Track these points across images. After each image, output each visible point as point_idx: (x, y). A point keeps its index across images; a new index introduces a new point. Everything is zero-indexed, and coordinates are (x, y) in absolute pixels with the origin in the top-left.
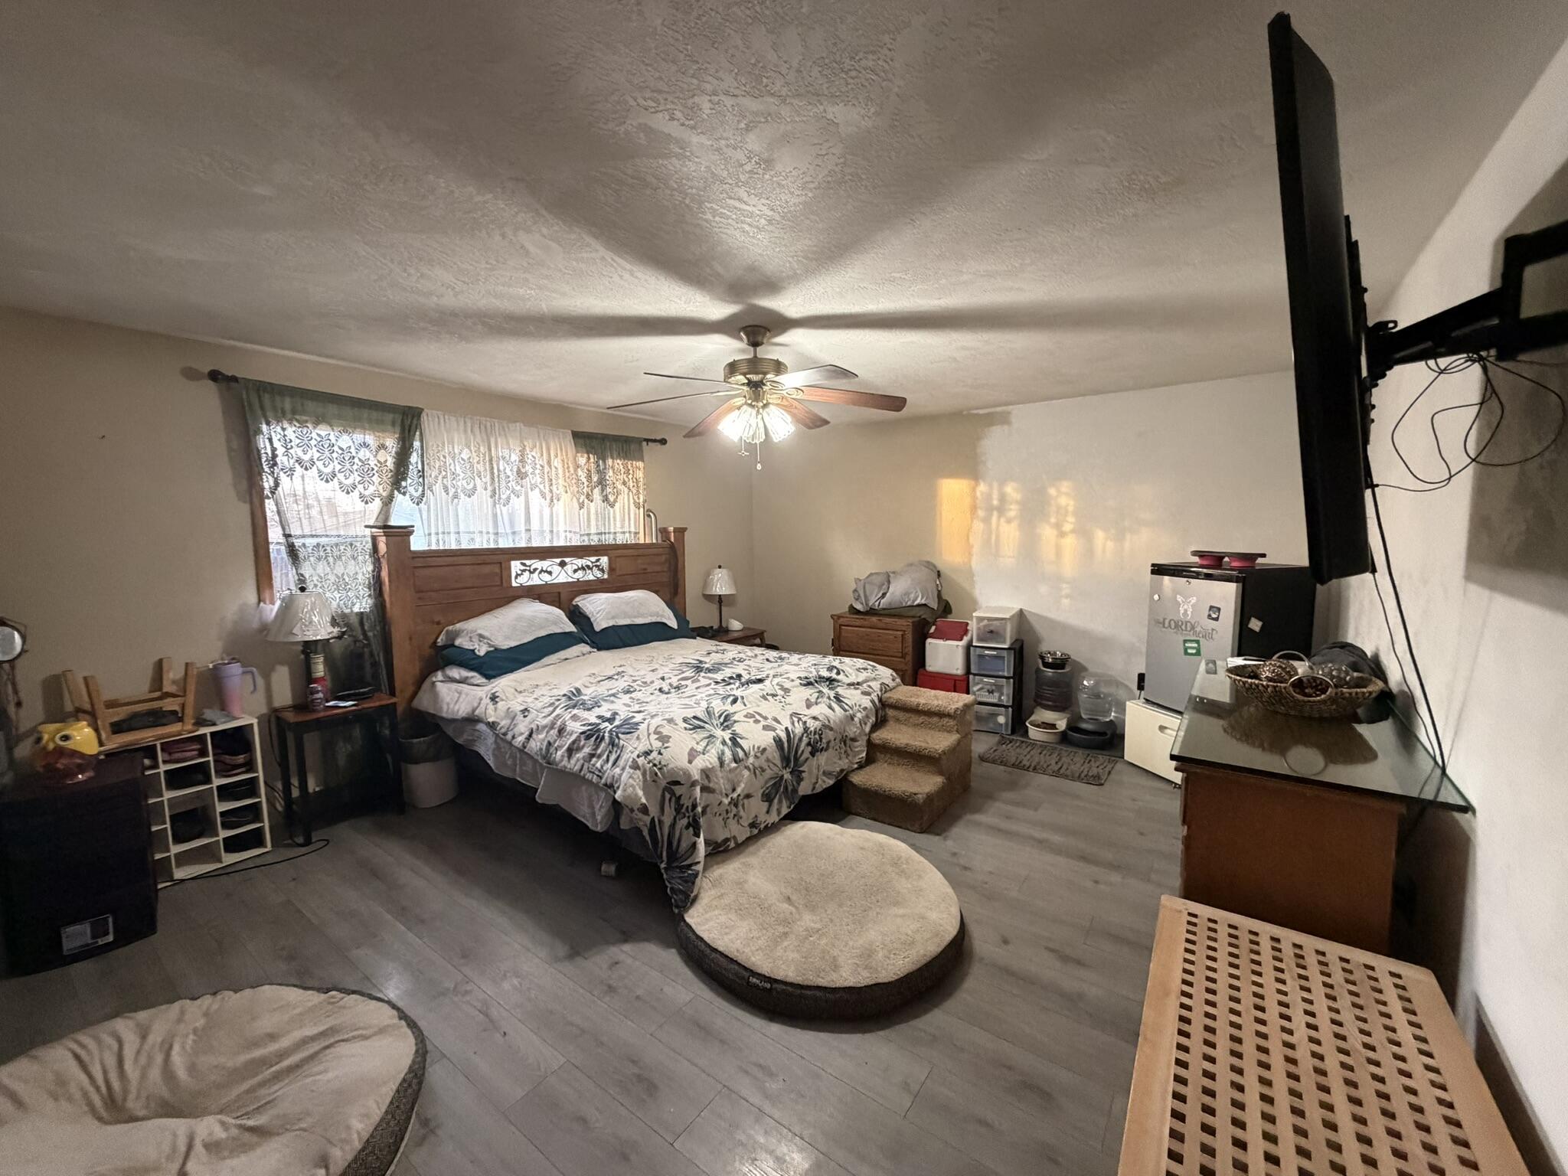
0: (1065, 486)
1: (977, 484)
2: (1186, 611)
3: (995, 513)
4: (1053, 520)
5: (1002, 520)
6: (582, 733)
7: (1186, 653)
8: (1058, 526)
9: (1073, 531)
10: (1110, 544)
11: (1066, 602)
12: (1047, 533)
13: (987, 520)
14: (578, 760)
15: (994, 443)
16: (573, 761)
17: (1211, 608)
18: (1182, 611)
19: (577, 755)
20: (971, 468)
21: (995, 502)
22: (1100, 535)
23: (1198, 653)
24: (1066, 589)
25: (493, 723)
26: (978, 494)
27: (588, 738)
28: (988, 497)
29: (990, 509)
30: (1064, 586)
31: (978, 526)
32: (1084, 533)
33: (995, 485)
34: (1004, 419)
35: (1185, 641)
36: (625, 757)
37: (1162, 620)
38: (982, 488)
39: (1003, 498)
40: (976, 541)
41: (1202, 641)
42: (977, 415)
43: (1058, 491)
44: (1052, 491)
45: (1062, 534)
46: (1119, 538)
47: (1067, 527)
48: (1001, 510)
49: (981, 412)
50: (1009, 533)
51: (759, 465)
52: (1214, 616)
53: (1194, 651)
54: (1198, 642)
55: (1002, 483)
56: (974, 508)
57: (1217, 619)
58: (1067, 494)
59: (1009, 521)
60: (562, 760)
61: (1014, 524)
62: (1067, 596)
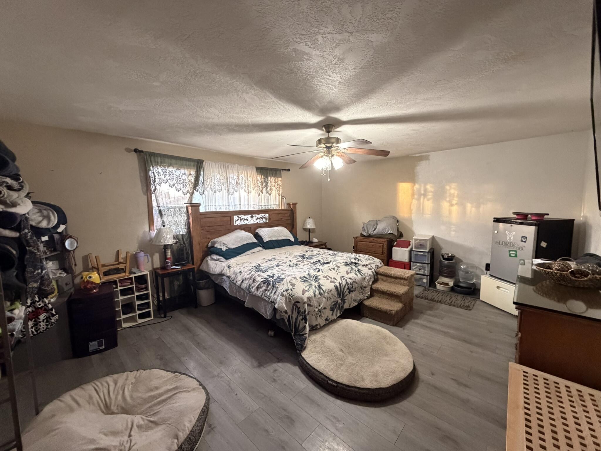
0: (453, 185)
1: (415, 185)
2: (510, 238)
3: (422, 197)
4: (448, 199)
5: (425, 199)
6: (262, 281)
7: (510, 256)
8: (450, 202)
9: (456, 204)
10: (473, 209)
11: (453, 233)
12: (445, 205)
13: (419, 199)
14: (261, 292)
15: (422, 168)
16: (259, 292)
17: (523, 237)
18: (508, 238)
19: (260, 290)
20: (412, 178)
21: (422, 192)
22: (469, 206)
23: (516, 256)
24: (453, 227)
25: (229, 276)
26: (415, 189)
27: (264, 283)
28: (419, 190)
29: (420, 195)
30: (452, 226)
31: (415, 202)
32: (462, 204)
33: (422, 185)
34: (427, 158)
35: (510, 251)
36: (278, 291)
37: (498, 241)
38: (417, 186)
39: (426, 190)
40: (414, 208)
41: (518, 251)
42: (415, 156)
43: (450, 187)
44: (448, 187)
45: (452, 205)
46: (478, 207)
47: (454, 202)
48: (425, 195)
49: (417, 155)
50: (428, 205)
51: (329, 179)
52: (524, 240)
53: (514, 255)
54: (516, 251)
55: (425, 184)
56: (413, 195)
57: (525, 242)
58: (454, 188)
59: (428, 200)
60: (254, 292)
61: (431, 201)
62: (454, 231)
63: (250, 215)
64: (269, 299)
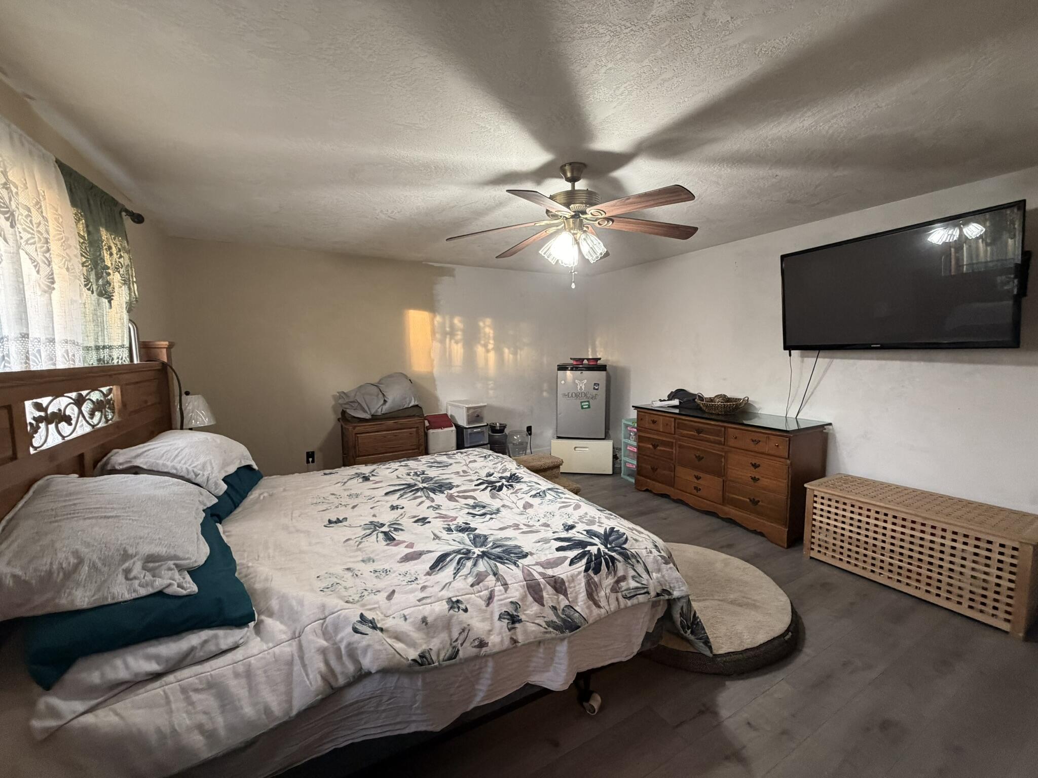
0: (488, 321)
1: (435, 316)
2: (581, 387)
3: (448, 336)
4: (482, 342)
5: (453, 341)
6: (586, 570)
7: (582, 408)
8: (485, 346)
9: (493, 349)
10: (511, 356)
11: (491, 392)
12: (480, 350)
13: (442, 342)
14: (607, 598)
15: (444, 288)
16: (603, 603)
17: (595, 384)
18: (579, 388)
19: (602, 594)
20: (429, 304)
21: (448, 329)
22: (506, 351)
23: (589, 407)
24: (491, 384)
25: (422, 656)
26: (436, 323)
27: (597, 571)
28: (443, 325)
29: (445, 334)
30: (491, 382)
31: (437, 345)
32: (498, 350)
33: (447, 318)
34: (449, 273)
35: (581, 402)
36: (649, 561)
37: (567, 394)
38: (438, 319)
39: (452, 326)
40: (436, 356)
41: (591, 401)
42: (433, 266)
43: (484, 324)
44: (481, 324)
45: (488, 351)
46: (515, 354)
47: (491, 346)
48: (452, 334)
49: (436, 265)
50: (458, 350)
51: (573, 284)
52: (596, 388)
53: (587, 406)
54: (588, 402)
55: (452, 318)
56: (433, 333)
57: (597, 389)
58: (489, 326)
59: (457, 342)
60: (591, 612)
61: (460, 345)
62: (492, 389)
63: (74, 395)
64: (648, 593)
